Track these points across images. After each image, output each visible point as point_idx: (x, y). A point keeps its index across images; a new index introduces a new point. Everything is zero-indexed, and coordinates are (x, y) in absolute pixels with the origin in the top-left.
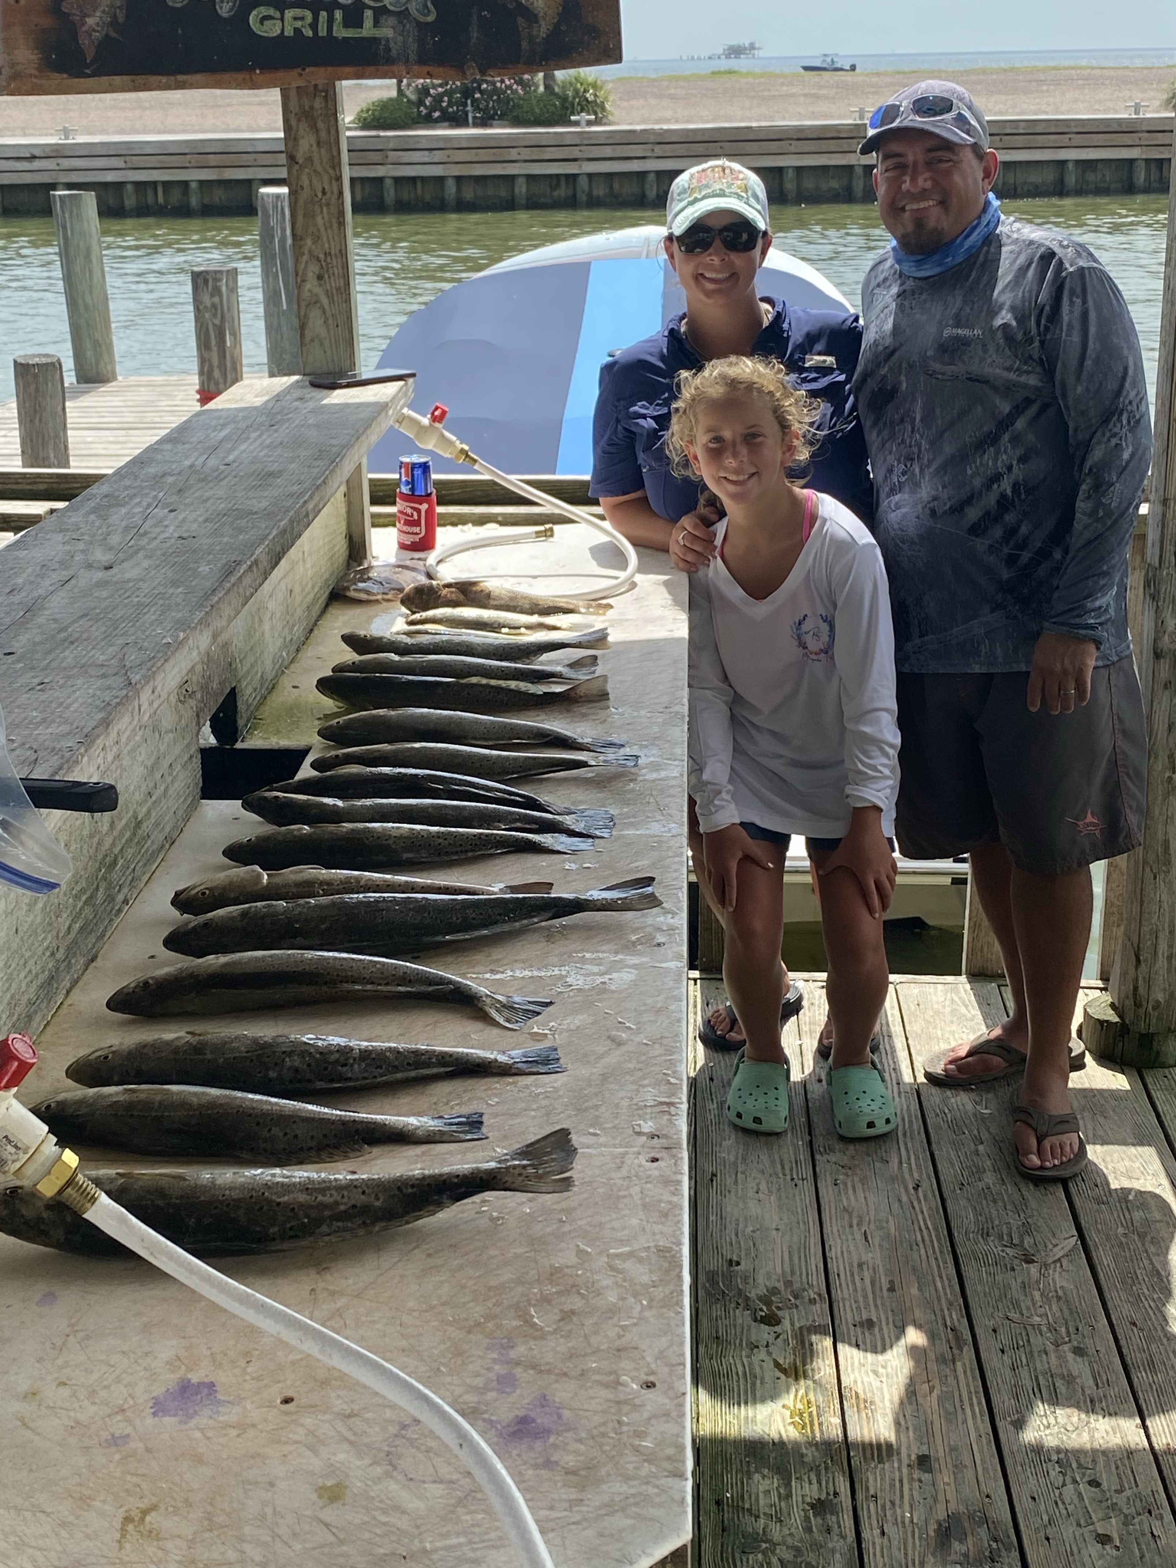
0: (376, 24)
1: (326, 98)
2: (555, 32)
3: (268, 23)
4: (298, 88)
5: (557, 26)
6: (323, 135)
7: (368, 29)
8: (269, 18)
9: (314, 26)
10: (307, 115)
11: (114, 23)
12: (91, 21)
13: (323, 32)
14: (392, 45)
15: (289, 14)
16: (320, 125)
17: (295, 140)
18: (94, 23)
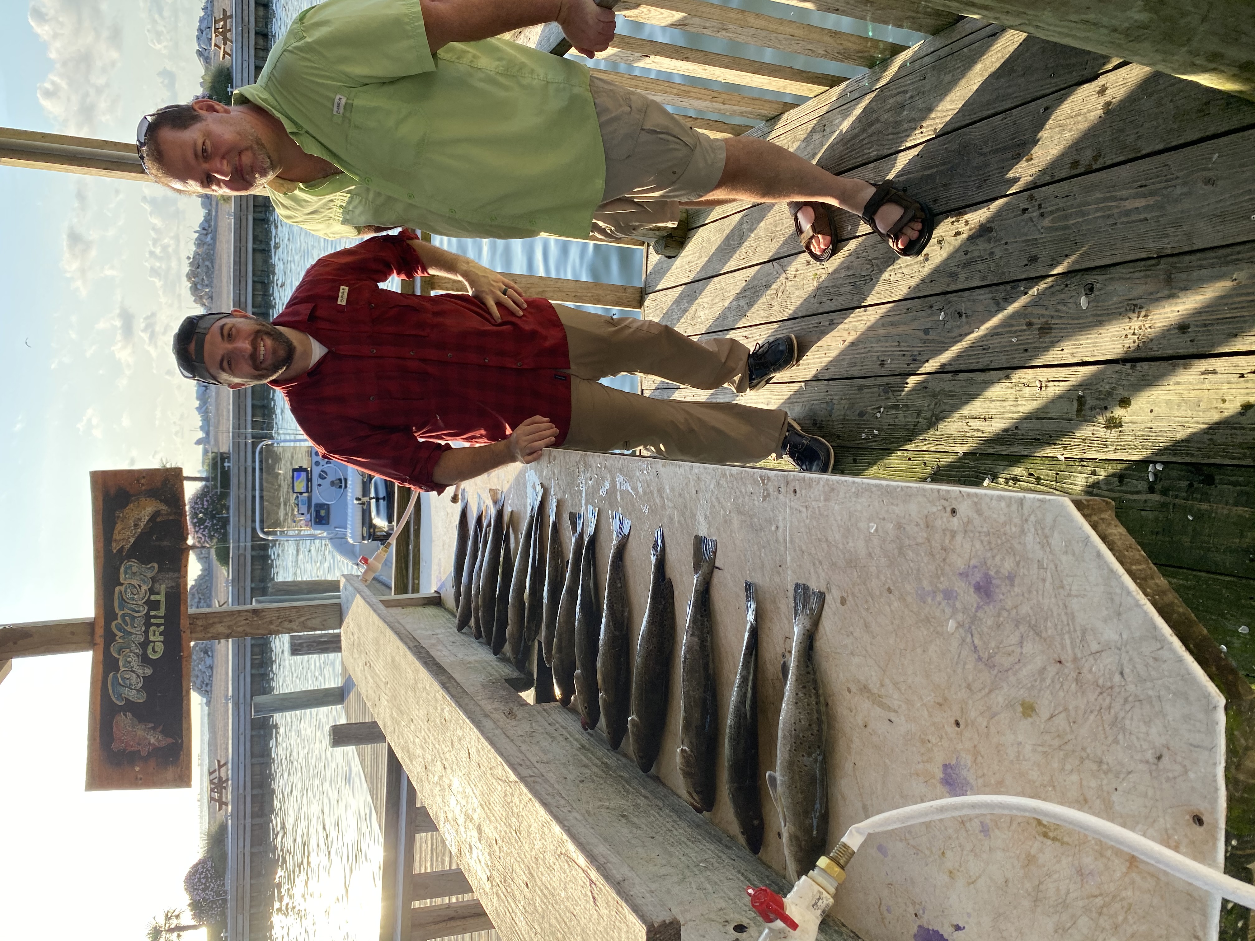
0: (158, 593)
1: (197, 619)
2: (166, 502)
3: (156, 649)
4: (191, 633)
5: (162, 501)
6: (216, 620)
7: (161, 598)
8: (153, 648)
9: (158, 625)
10: (206, 628)
11: (154, 728)
12: (152, 741)
13: (162, 621)
15: (152, 638)
16: (211, 622)
17: (219, 634)
18: (154, 739)
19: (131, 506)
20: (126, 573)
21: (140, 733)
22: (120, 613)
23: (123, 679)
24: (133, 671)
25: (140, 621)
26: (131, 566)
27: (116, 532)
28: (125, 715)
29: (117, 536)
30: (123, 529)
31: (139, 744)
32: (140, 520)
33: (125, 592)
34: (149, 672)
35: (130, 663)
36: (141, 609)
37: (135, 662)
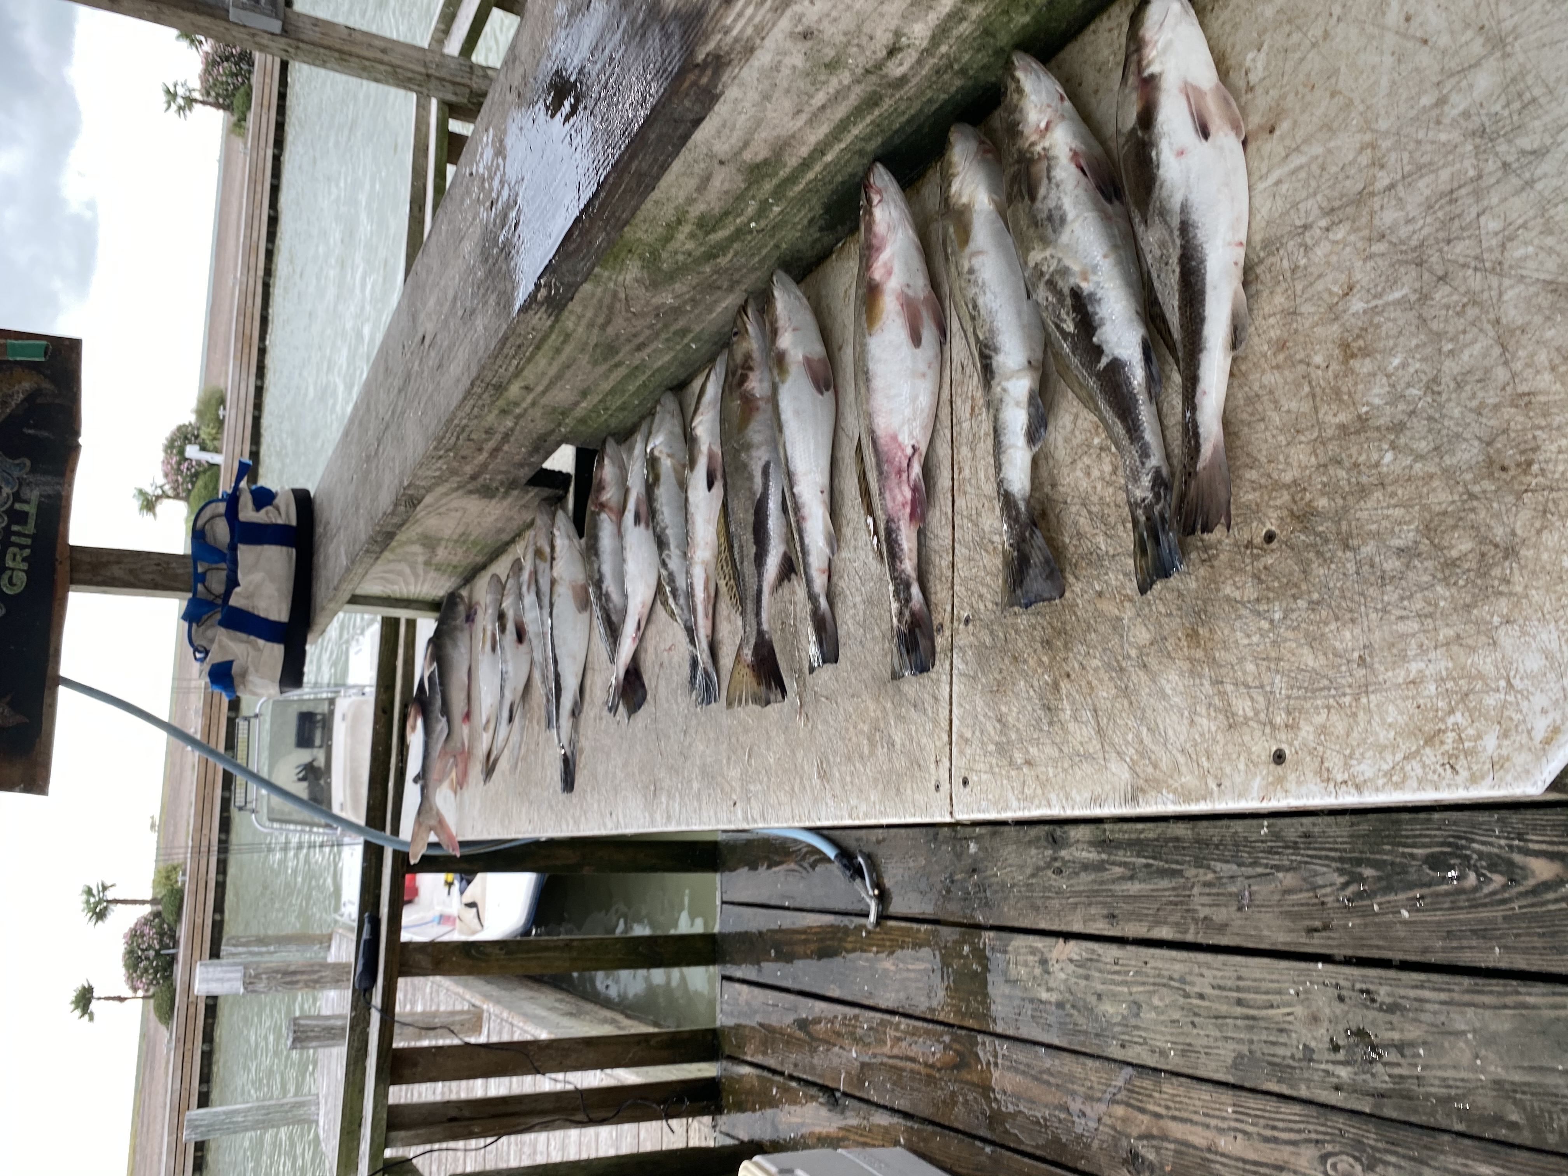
0: (27, 502)
1: (81, 555)
2: (51, 380)
3: (15, 581)
7: (31, 509)
8: (10, 579)
9: (22, 547)
10: (95, 568)
13: (29, 541)
14: (45, 493)
15: (9, 563)
32: (11, 396)
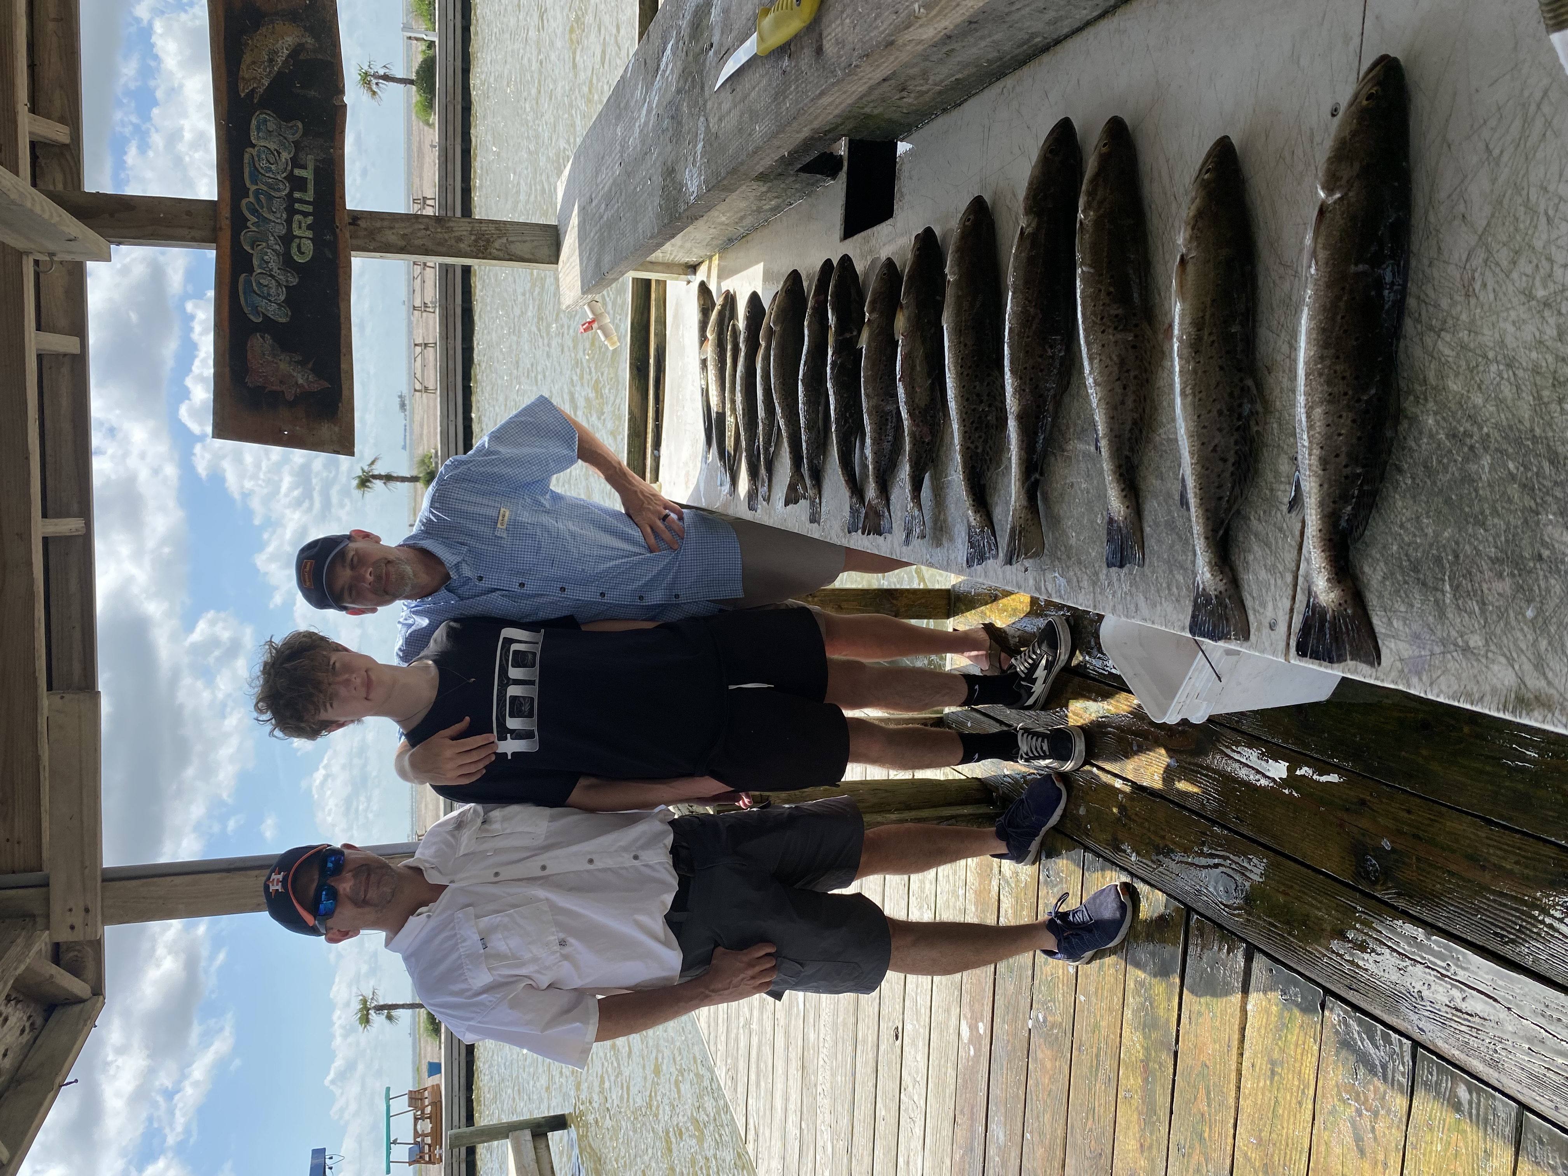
0: (304, 167)
5: (306, 30)
6: (386, 223)
7: (307, 174)
9: (305, 214)
11: (302, 363)
12: (300, 381)
13: (309, 209)
14: (319, 158)
16: (378, 225)
17: (389, 245)
18: (303, 378)
19: (263, 30)
20: (258, 129)
21: (284, 367)
22: (253, 188)
23: (259, 284)
24: (272, 276)
25: (279, 205)
26: (265, 121)
27: (243, 66)
28: (263, 337)
29: (245, 73)
30: (254, 63)
31: (281, 382)
32: (276, 53)
33: (259, 156)
34: (294, 281)
35: (267, 263)
36: (281, 187)
37: (274, 263)
